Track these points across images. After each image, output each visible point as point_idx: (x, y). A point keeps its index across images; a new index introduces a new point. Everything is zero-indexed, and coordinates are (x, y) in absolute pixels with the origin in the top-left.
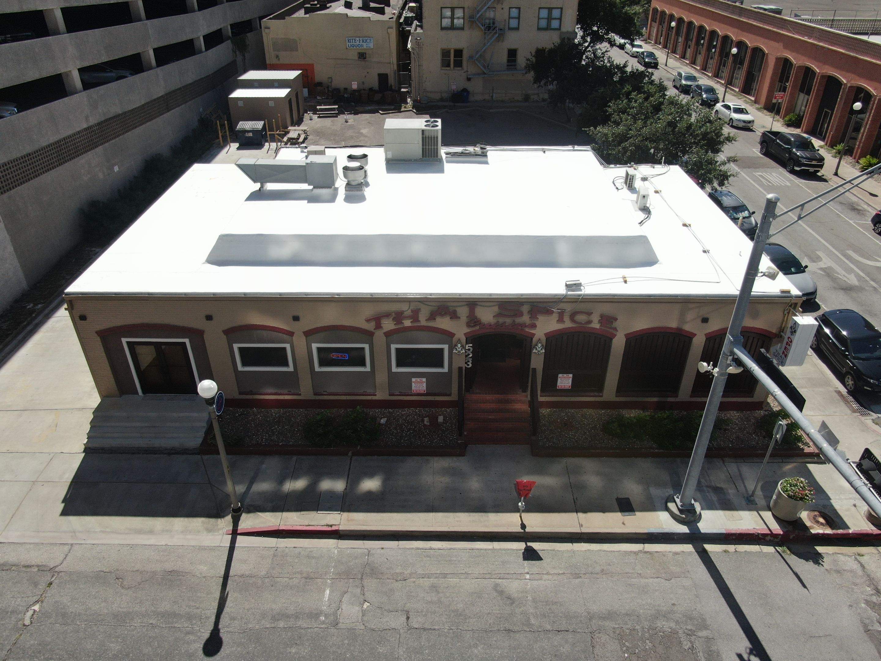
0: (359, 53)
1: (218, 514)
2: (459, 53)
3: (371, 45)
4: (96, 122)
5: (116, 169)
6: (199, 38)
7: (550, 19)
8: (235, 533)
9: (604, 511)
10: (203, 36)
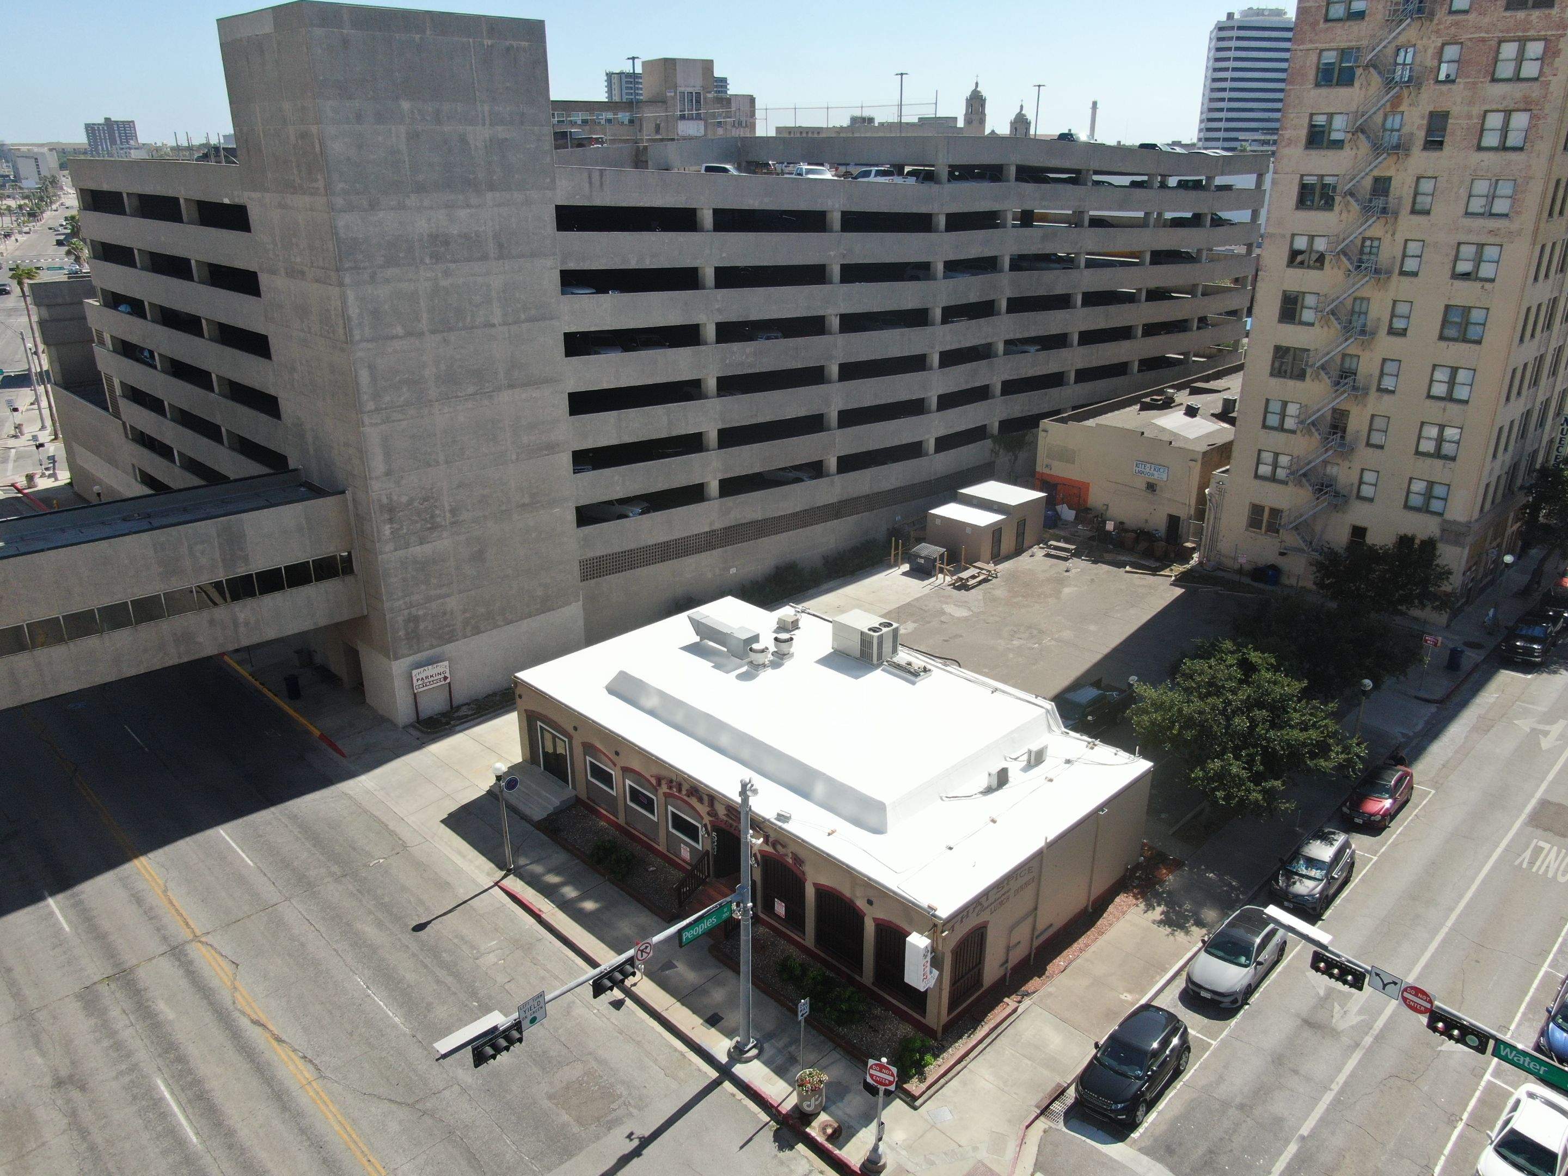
0: (1148, 483)
1: (501, 869)
2: (1275, 512)
3: (1164, 477)
4: (723, 526)
5: (733, 571)
6: (928, 440)
7: (1429, 495)
8: (496, 884)
9: (694, 1013)
10: (936, 439)
